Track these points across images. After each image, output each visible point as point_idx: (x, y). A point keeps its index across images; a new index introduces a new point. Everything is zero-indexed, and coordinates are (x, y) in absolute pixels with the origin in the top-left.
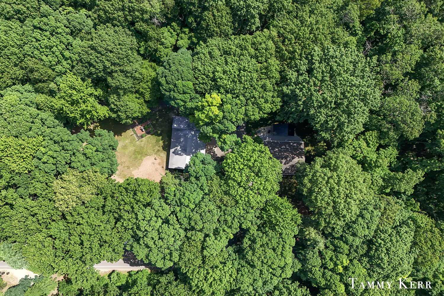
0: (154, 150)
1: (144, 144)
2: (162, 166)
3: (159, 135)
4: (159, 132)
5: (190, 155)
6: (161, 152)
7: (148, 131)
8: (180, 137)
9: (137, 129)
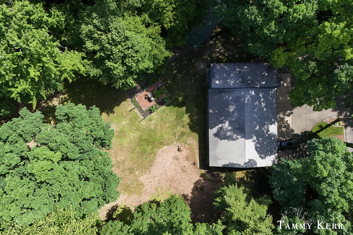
0: (174, 134)
1: (156, 125)
2: (192, 162)
3: (180, 105)
4: (180, 99)
5: (251, 137)
6: (189, 136)
7: (160, 99)
8: (227, 104)
9: (140, 98)
